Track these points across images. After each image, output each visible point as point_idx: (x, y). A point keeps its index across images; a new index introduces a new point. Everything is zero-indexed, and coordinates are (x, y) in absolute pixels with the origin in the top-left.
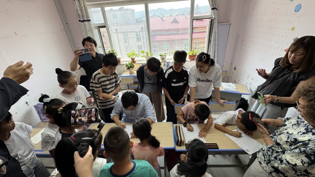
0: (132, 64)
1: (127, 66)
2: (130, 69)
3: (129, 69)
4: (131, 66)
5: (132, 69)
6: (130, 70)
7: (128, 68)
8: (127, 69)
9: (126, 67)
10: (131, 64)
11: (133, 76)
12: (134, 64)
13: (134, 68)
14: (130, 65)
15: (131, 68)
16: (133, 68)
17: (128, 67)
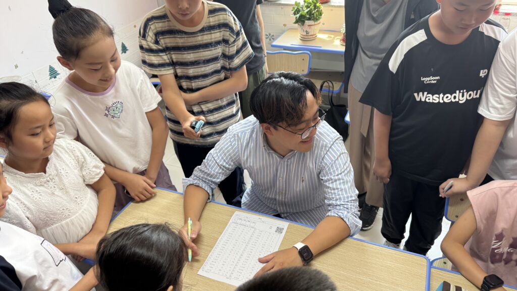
0: (315, 7)
1: (297, 12)
2: (307, 22)
3: (303, 23)
4: (310, 13)
5: (311, 22)
6: (306, 28)
7: (301, 20)
8: (297, 22)
9: (295, 14)
10: (312, 7)
11: (312, 51)
12: (322, 7)
13: (321, 20)
14: (307, 7)
15: (309, 19)
16: (316, 19)
17: (301, 16)
